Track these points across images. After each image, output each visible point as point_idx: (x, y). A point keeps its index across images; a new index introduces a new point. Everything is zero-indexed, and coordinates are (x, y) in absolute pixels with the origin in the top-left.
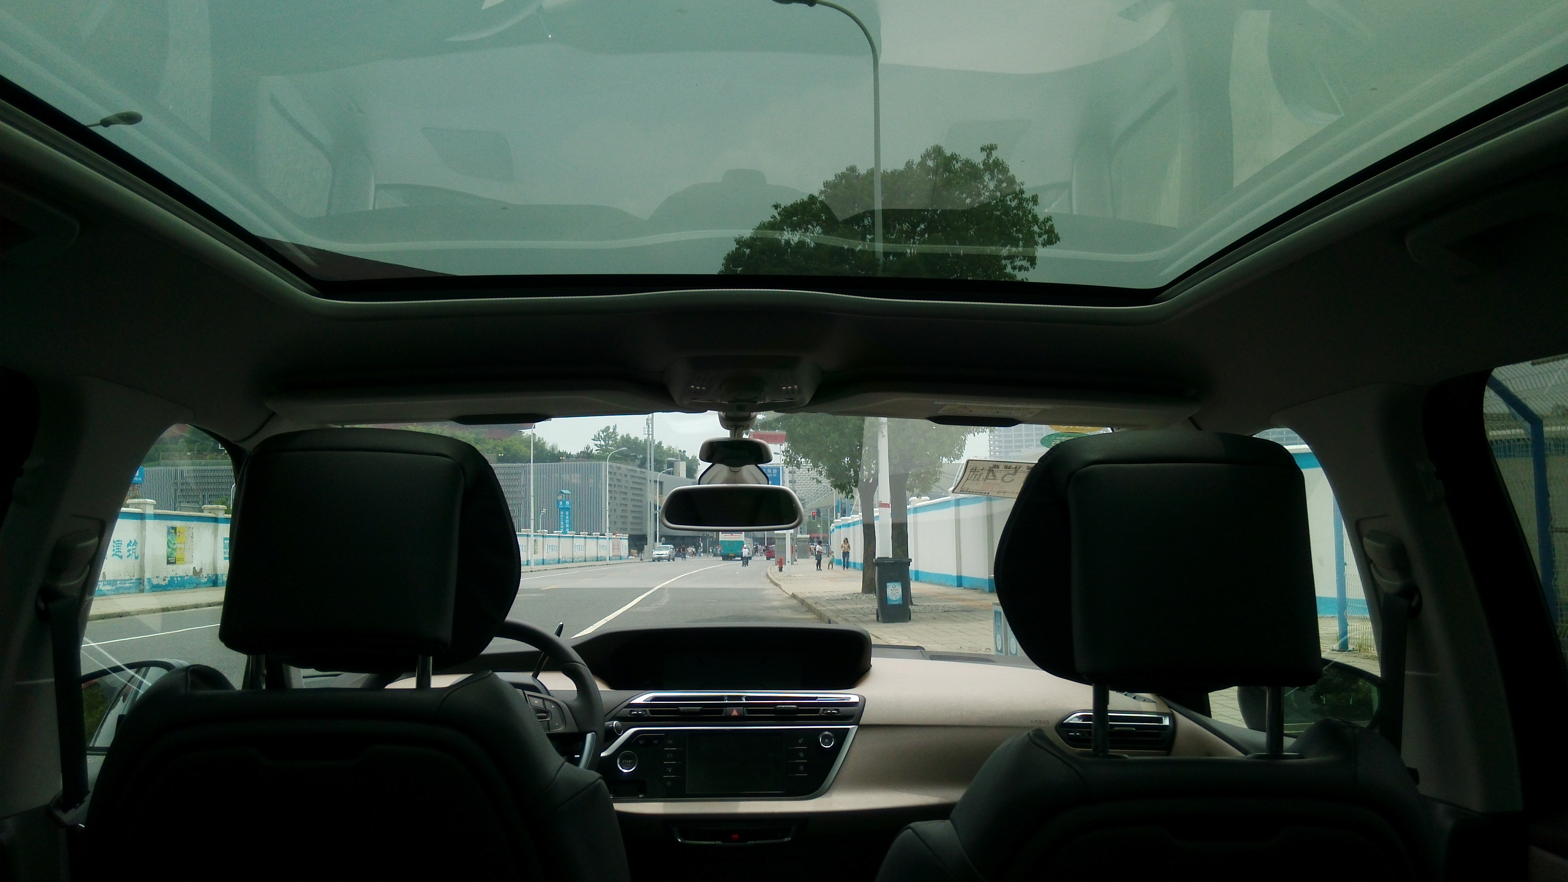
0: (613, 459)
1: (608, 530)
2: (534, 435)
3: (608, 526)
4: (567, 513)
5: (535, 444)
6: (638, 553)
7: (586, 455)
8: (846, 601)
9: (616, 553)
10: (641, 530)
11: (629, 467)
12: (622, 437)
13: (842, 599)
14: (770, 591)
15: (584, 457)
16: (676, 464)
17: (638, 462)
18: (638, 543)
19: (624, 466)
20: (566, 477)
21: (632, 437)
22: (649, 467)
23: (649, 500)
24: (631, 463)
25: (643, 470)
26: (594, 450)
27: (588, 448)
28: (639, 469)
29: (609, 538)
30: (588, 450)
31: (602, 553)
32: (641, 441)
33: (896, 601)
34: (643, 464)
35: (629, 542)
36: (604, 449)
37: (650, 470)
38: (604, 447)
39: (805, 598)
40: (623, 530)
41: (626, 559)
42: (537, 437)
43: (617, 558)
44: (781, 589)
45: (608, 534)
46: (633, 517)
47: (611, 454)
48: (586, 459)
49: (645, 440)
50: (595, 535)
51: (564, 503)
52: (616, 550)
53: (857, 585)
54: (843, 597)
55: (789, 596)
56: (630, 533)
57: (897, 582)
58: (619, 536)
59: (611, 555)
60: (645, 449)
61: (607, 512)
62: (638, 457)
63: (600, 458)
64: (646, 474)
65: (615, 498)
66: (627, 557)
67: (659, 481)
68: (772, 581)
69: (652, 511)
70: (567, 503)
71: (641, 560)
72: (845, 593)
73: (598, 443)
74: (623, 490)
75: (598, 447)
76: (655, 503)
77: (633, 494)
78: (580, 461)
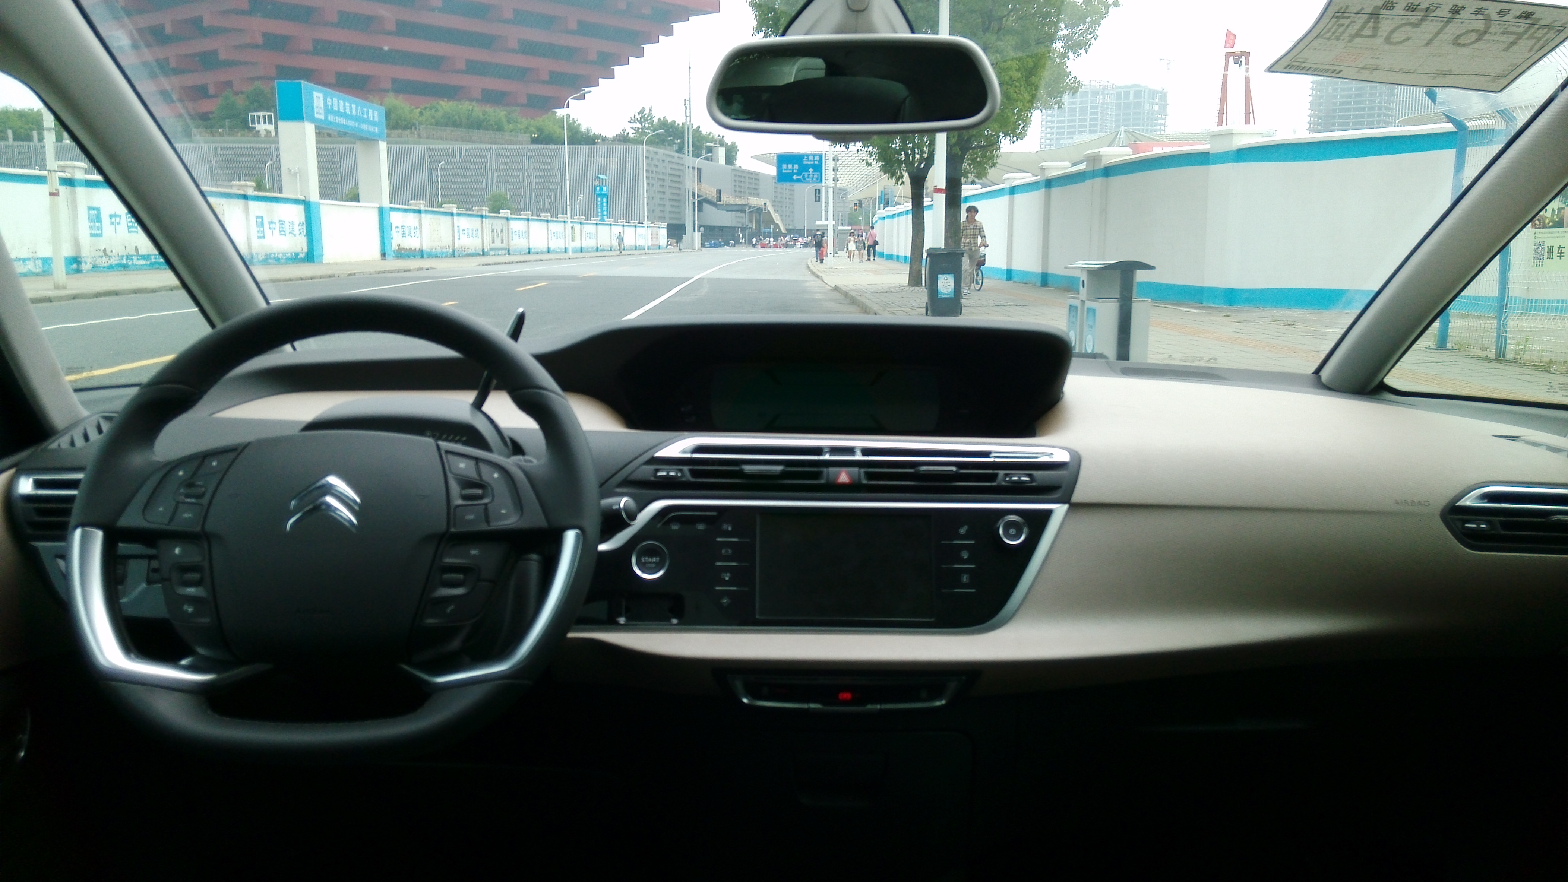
0: (650, 142)
1: (646, 218)
2: (568, 116)
3: (646, 214)
4: (605, 200)
5: (569, 125)
6: (677, 243)
7: (622, 139)
8: (892, 294)
9: (655, 242)
10: (679, 219)
11: (667, 152)
12: (659, 119)
13: (887, 292)
14: (812, 283)
15: (619, 140)
16: (714, 150)
17: (676, 147)
18: (676, 232)
19: (661, 151)
20: (602, 161)
21: (670, 121)
22: (687, 152)
23: (687, 187)
24: (669, 148)
25: (681, 155)
26: (631, 134)
27: (624, 131)
28: (677, 155)
29: (648, 227)
30: (624, 133)
31: (641, 242)
32: (678, 124)
33: (947, 294)
34: (680, 150)
35: (667, 231)
36: (640, 132)
37: (688, 155)
38: (640, 130)
39: (849, 290)
40: (662, 219)
41: (664, 248)
42: (571, 119)
43: (655, 247)
44: (823, 281)
45: (646, 223)
46: (672, 206)
47: (647, 137)
48: (623, 143)
49: (683, 124)
50: (634, 223)
51: (601, 190)
52: (655, 239)
53: (903, 278)
54: (888, 290)
55: (831, 288)
56: (668, 223)
57: (949, 274)
58: (657, 224)
59: (650, 245)
60: (683, 133)
61: (645, 199)
62: (676, 141)
63: (637, 142)
64: (684, 159)
65: (653, 185)
66: (665, 246)
67: (697, 168)
68: (813, 273)
69: (690, 199)
70: (604, 189)
71: (680, 250)
72: (891, 286)
73: (634, 125)
74: (661, 177)
75: (635, 130)
76: (694, 191)
77: (671, 181)
78: (616, 144)
